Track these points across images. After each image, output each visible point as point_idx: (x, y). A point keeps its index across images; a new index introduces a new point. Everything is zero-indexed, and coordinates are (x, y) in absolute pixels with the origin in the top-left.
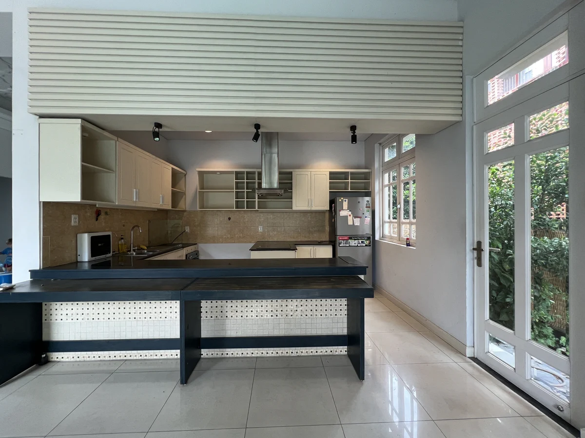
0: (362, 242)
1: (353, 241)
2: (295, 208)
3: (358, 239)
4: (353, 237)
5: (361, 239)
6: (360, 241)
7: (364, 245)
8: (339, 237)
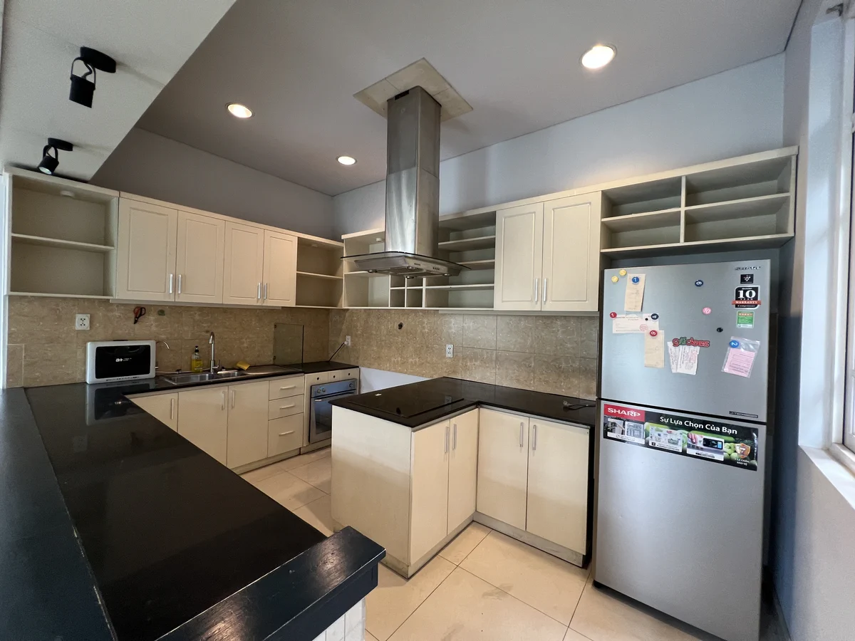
0: (708, 443)
1: (665, 429)
2: (498, 306)
3: (690, 429)
4: (666, 416)
5: (704, 430)
6: (699, 438)
7: (721, 458)
8: (607, 406)
